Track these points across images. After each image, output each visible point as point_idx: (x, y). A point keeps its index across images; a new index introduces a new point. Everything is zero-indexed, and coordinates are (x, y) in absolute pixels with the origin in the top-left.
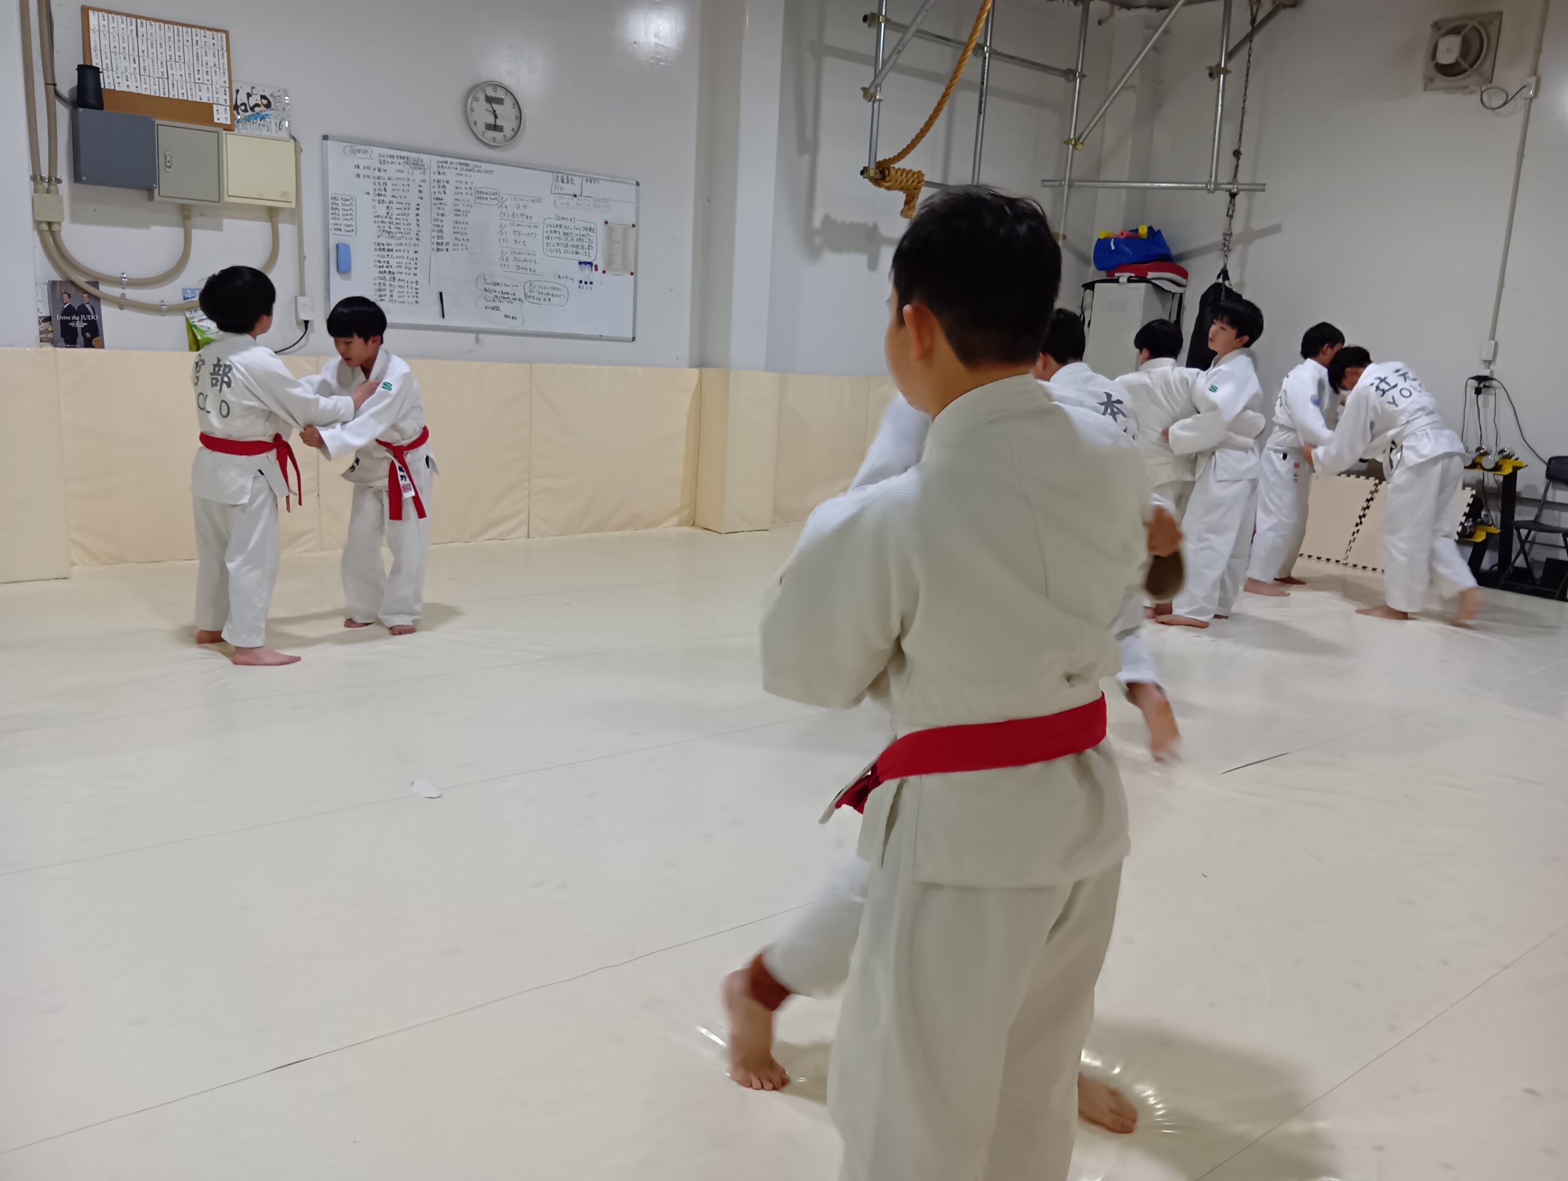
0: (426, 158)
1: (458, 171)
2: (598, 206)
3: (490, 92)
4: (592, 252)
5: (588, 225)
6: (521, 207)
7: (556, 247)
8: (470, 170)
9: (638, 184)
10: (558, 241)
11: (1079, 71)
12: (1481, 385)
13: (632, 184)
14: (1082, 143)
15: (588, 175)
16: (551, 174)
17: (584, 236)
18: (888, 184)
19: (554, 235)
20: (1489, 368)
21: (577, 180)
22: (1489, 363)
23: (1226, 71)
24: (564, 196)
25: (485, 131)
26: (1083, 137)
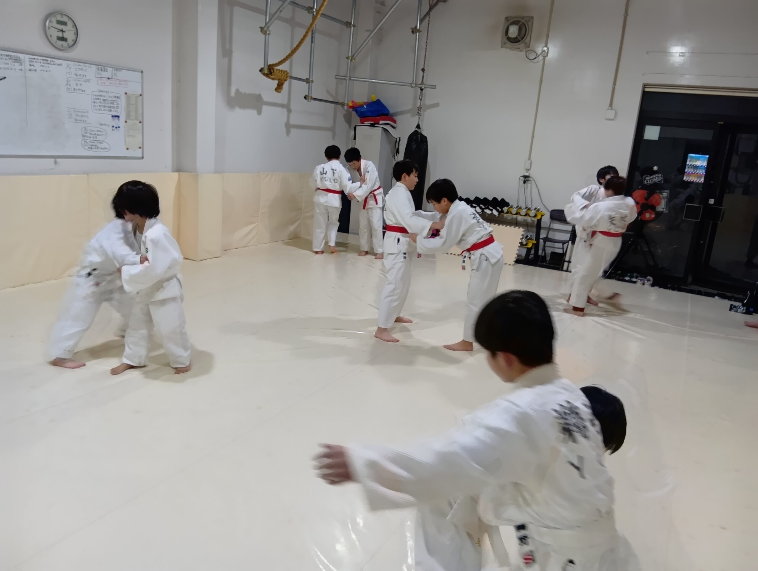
0: (21, 56)
1: (41, 64)
2: (121, 84)
3: (59, 18)
4: (119, 110)
5: (116, 95)
6: (79, 85)
7: (99, 108)
8: (48, 64)
9: (142, 72)
10: (100, 104)
11: (353, 23)
12: (526, 180)
13: (138, 72)
14: (354, 59)
15: (116, 67)
16: (95, 66)
17: (114, 101)
18: (273, 77)
19: (98, 101)
20: (528, 172)
21: (109, 69)
22: (528, 170)
23: (419, 31)
24: (103, 78)
25: (57, 41)
26: (355, 55)
